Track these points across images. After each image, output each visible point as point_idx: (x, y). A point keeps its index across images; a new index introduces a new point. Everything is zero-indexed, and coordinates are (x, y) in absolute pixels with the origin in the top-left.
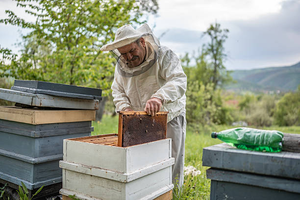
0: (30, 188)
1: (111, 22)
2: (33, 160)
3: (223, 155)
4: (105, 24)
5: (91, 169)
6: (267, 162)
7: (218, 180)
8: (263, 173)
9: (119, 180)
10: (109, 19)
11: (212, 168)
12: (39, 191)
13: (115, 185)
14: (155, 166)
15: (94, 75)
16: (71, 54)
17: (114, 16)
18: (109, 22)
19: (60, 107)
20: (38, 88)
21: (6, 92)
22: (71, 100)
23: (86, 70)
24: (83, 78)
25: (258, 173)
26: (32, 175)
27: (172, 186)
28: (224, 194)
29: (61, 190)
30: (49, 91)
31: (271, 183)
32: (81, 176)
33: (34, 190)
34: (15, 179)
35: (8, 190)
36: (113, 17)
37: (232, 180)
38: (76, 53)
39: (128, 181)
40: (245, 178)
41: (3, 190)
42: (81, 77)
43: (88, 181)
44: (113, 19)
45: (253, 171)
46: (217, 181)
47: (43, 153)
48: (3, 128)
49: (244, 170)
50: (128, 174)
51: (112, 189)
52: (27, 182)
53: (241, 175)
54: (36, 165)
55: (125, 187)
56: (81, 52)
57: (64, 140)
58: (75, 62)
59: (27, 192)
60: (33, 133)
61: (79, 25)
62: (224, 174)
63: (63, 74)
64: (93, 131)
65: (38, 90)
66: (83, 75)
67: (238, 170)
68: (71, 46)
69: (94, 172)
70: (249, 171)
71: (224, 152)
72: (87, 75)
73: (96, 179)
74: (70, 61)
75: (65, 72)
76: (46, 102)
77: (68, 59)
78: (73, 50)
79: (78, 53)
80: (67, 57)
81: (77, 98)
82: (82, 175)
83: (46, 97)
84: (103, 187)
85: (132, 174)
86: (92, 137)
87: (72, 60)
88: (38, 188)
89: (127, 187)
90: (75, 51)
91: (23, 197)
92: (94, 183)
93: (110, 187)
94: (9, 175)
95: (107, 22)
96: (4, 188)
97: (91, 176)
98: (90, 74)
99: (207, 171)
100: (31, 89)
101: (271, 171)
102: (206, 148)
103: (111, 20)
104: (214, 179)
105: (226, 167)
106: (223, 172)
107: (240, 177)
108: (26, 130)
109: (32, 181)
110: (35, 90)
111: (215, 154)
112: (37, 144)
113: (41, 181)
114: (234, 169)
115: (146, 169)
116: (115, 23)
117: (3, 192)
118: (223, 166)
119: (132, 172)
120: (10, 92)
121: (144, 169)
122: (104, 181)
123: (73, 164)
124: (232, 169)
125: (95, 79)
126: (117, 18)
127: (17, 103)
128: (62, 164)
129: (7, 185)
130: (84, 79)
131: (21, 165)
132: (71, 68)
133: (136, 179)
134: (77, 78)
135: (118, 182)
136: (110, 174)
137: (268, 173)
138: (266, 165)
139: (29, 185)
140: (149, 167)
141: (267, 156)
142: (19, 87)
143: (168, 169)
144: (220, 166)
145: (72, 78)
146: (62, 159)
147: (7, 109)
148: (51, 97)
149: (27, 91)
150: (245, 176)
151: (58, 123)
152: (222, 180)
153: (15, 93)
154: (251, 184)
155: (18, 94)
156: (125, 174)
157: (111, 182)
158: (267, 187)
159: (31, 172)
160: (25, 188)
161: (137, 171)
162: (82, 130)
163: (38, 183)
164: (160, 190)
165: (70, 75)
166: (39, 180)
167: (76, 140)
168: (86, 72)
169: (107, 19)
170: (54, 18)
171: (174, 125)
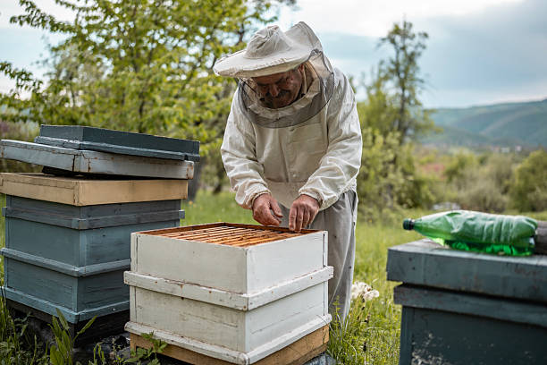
0: (73, 321)
1: (212, 19)
2: (77, 269)
3: (426, 261)
4: (201, 23)
5: (181, 286)
6: (507, 273)
7: (415, 306)
8: (498, 293)
9: (233, 306)
10: (209, 15)
11: (405, 285)
12: (88, 325)
13: (226, 316)
14: (297, 282)
15: (182, 117)
16: (140, 79)
17: (217, 8)
18: (209, 20)
19: (124, 173)
20: (84, 140)
21: (26, 146)
22: (144, 161)
23: (167, 109)
24: (162, 122)
25: (490, 293)
26: (75, 296)
27: (328, 318)
28: (425, 332)
29: (127, 325)
30: (104, 144)
31: (513, 312)
32: (163, 299)
33: (79, 324)
34: (44, 304)
35: (32, 324)
36: (215, 11)
37: (440, 307)
38: (150, 77)
39: (250, 307)
40: (466, 303)
41: (24, 323)
42: (158, 121)
43: (177, 308)
44: (216, 15)
45: (481, 291)
46: (414, 308)
47: (95, 257)
49: (463, 288)
50: (249, 295)
51: (221, 322)
52: (66, 310)
53: (458, 296)
54: (81, 278)
55: (244, 319)
56: (158, 75)
57: (134, 235)
58: (147, 94)
59: (67, 328)
60: (78, 221)
61: (153, 26)
62: (426, 295)
63: (125, 116)
64: (184, 218)
65: (85, 143)
66: (162, 118)
67: (452, 288)
68: (140, 66)
69: (187, 291)
70: (473, 289)
71: (427, 255)
72: (169, 117)
73: (192, 304)
74: (137, 93)
75: (129, 112)
76: (99, 164)
77: (133, 89)
78: (144, 70)
79: (153, 77)
80: (132, 84)
81: (154, 157)
82: (164, 297)
83: (98, 155)
84: (204, 319)
85: (258, 296)
86: (183, 229)
87: (141, 90)
88: (87, 321)
89: (249, 321)
90: (147, 73)
91: (60, 336)
92: (188, 312)
93: (218, 319)
94: (36, 296)
95: (205, 20)
96: (25, 319)
97: (183, 298)
98: (175, 115)
99: (396, 290)
100: (71, 141)
101: (514, 290)
102: (394, 248)
103: (213, 16)
104: (408, 304)
105: (429, 283)
106: (426, 292)
107: (457, 300)
108: (62, 216)
109: (75, 308)
110: (78, 142)
111: (410, 259)
112: (84, 241)
113: (90, 307)
114: (446, 286)
115: (282, 287)
116: (219, 22)
117: (25, 326)
118: (425, 280)
119: (257, 291)
120: (32, 147)
121: (280, 285)
122: (207, 308)
123: (148, 277)
124: (442, 286)
125: (185, 125)
126: (224, 13)
127: (45, 167)
128: (129, 277)
129: (32, 314)
130: (164, 125)
131: (56, 278)
132: (140, 104)
133: (264, 305)
134: (152, 122)
135: (232, 309)
136: (218, 295)
137: (509, 293)
138: (506, 279)
139: (70, 313)
140: (288, 283)
141: (508, 263)
142: (49, 138)
143: (322, 286)
144: (420, 281)
145: (142, 123)
146: (129, 269)
147: (28, 178)
148: (109, 156)
149: (63, 145)
150: (466, 299)
151: (120, 204)
152: (422, 306)
153: (42, 149)
154: (476, 313)
155: (47, 150)
156: (244, 295)
157: (219, 309)
159: (73, 292)
160: (64, 319)
161: (266, 290)
162: (163, 216)
163: (85, 311)
164: (307, 324)
165: (139, 117)
166: (89, 305)
167: (154, 233)
168: (167, 112)
169: (204, 14)
170: (109, 12)
171: (339, 209)
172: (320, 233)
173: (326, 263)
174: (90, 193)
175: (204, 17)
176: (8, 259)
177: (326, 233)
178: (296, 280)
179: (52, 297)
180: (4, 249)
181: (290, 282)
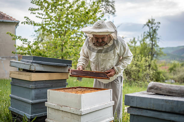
0: (29, 118)
2: (31, 101)
3: (137, 99)
5: (62, 107)
6: (163, 103)
7: (134, 114)
8: (160, 110)
9: (77, 113)
11: (131, 107)
12: (34, 119)
13: (75, 117)
14: (100, 106)
15: (75, 53)
16: (61, 40)
17: (86, 17)
18: (83, 21)
19: (46, 71)
20: (33, 60)
21: (17, 62)
22: (54, 67)
23: (70, 50)
24: (68, 54)
25: (157, 110)
26: (30, 110)
27: (113, 118)
29: (46, 119)
30: (40, 62)
31: (166, 116)
32: (57, 111)
33: (31, 119)
34: (21, 113)
35: (18, 119)
36: (86, 18)
37: (142, 114)
38: (64, 39)
39: (82, 114)
41: (16, 118)
42: (67, 54)
43: (61, 114)
44: (86, 19)
45: (154, 109)
46: (134, 115)
47: (37, 97)
48: (16, 83)
49: (149, 108)
50: (82, 110)
51: (74, 119)
52: (28, 114)
53: (147, 111)
54: (32, 104)
55: (80, 118)
56: (66, 39)
57: (48, 90)
58: (63, 45)
59: (27, 120)
60: (31, 86)
61: (66, 23)
63: (57, 52)
64: (68, 85)
65: (34, 61)
66: (68, 53)
67: (145, 108)
68: (61, 36)
69: (63, 109)
70: (152, 108)
71: (137, 97)
72: (70, 52)
73: (65, 113)
74: (60, 45)
75: (58, 51)
76: (38, 68)
77: (59, 44)
78: (62, 38)
79: (65, 39)
80: (59, 42)
81: (57, 66)
83: (38, 65)
84: (69, 118)
85: (85, 110)
87: (61, 44)
89: (82, 118)
90: (63, 39)
92: (64, 115)
93: (73, 118)
94: (19, 110)
95: (82, 21)
96: (16, 117)
97: (62, 111)
98: (72, 52)
99: (128, 109)
100: (30, 61)
102: (127, 94)
103: (85, 19)
104: (132, 113)
105: (138, 106)
106: (137, 109)
107: (147, 112)
108: (27, 84)
109: (30, 114)
110: (32, 61)
111: (132, 98)
112: (33, 92)
113: (35, 114)
114: (143, 107)
115: (95, 108)
116: (87, 21)
117: (15, 120)
118: (136, 105)
119: (85, 109)
120: (19, 63)
121: (93, 107)
122: (69, 114)
123: (52, 104)
124: (142, 107)
125: (76, 55)
126: (88, 18)
127: (23, 69)
128: (47, 104)
129: (18, 116)
130: (69, 55)
131: (25, 104)
132: (62, 48)
133: (87, 114)
134: (65, 55)
136: (72, 110)
137: (164, 110)
138: (162, 105)
139: (28, 115)
140: (97, 106)
141: (163, 100)
142: (24, 60)
143: (110, 108)
145: (62, 54)
146: (47, 102)
148: (42, 65)
149: (28, 62)
150: (150, 112)
151: (46, 80)
152: (136, 114)
153: (21, 63)
154: (154, 117)
155: (23, 63)
156: (80, 110)
157: (73, 115)
158: (163, 118)
159: (30, 109)
160: (26, 117)
161: (89, 108)
162: (60, 85)
163: (34, 115)
164: (105, 120)
165: (61, 52)
166: (35, 113)
167: (55, 90)
168: (69, 51)
169: (82, 19)
170: (51, 19)
171: (116, 82)
172: (109, 90)
173: (112, 100)
174: (35, 77)
175: (82, 20)
176: (12, 98)
177: (112, 90)
178: (100, 105)
179: (24, 110)
180: (10, 95)
181: (98, 106)
